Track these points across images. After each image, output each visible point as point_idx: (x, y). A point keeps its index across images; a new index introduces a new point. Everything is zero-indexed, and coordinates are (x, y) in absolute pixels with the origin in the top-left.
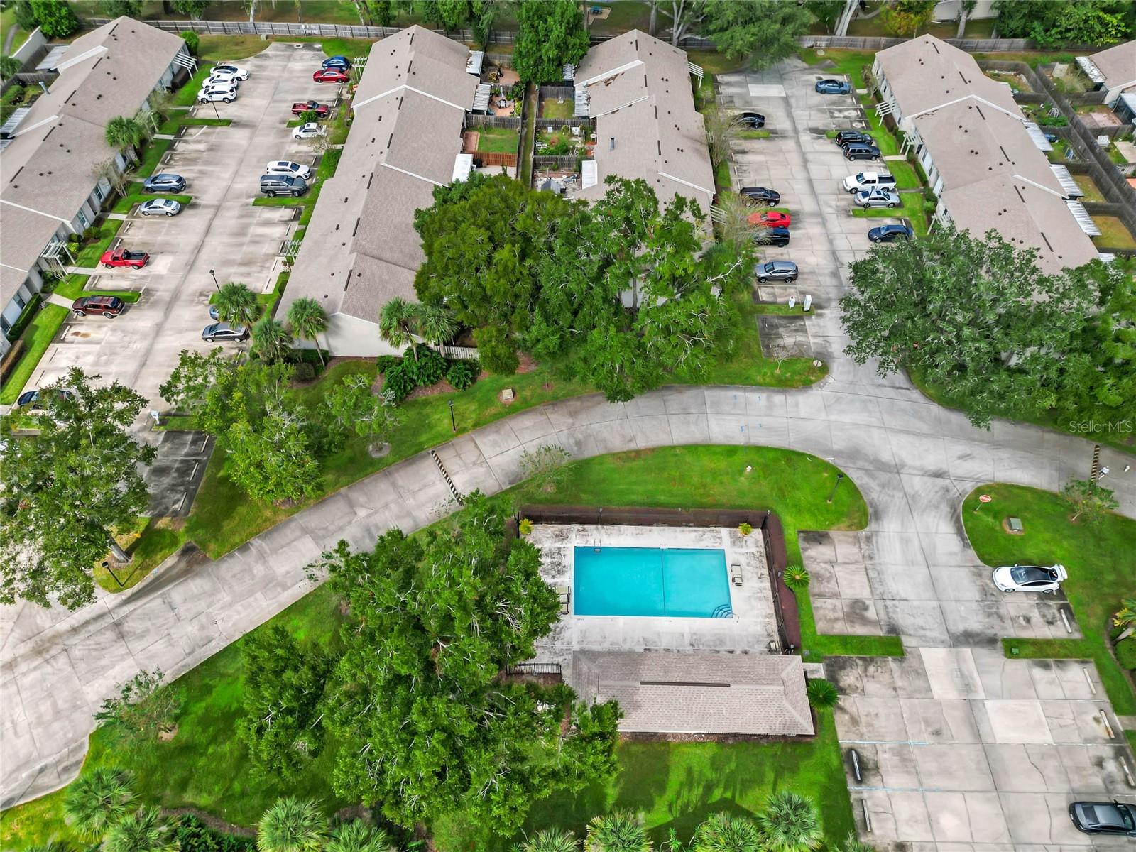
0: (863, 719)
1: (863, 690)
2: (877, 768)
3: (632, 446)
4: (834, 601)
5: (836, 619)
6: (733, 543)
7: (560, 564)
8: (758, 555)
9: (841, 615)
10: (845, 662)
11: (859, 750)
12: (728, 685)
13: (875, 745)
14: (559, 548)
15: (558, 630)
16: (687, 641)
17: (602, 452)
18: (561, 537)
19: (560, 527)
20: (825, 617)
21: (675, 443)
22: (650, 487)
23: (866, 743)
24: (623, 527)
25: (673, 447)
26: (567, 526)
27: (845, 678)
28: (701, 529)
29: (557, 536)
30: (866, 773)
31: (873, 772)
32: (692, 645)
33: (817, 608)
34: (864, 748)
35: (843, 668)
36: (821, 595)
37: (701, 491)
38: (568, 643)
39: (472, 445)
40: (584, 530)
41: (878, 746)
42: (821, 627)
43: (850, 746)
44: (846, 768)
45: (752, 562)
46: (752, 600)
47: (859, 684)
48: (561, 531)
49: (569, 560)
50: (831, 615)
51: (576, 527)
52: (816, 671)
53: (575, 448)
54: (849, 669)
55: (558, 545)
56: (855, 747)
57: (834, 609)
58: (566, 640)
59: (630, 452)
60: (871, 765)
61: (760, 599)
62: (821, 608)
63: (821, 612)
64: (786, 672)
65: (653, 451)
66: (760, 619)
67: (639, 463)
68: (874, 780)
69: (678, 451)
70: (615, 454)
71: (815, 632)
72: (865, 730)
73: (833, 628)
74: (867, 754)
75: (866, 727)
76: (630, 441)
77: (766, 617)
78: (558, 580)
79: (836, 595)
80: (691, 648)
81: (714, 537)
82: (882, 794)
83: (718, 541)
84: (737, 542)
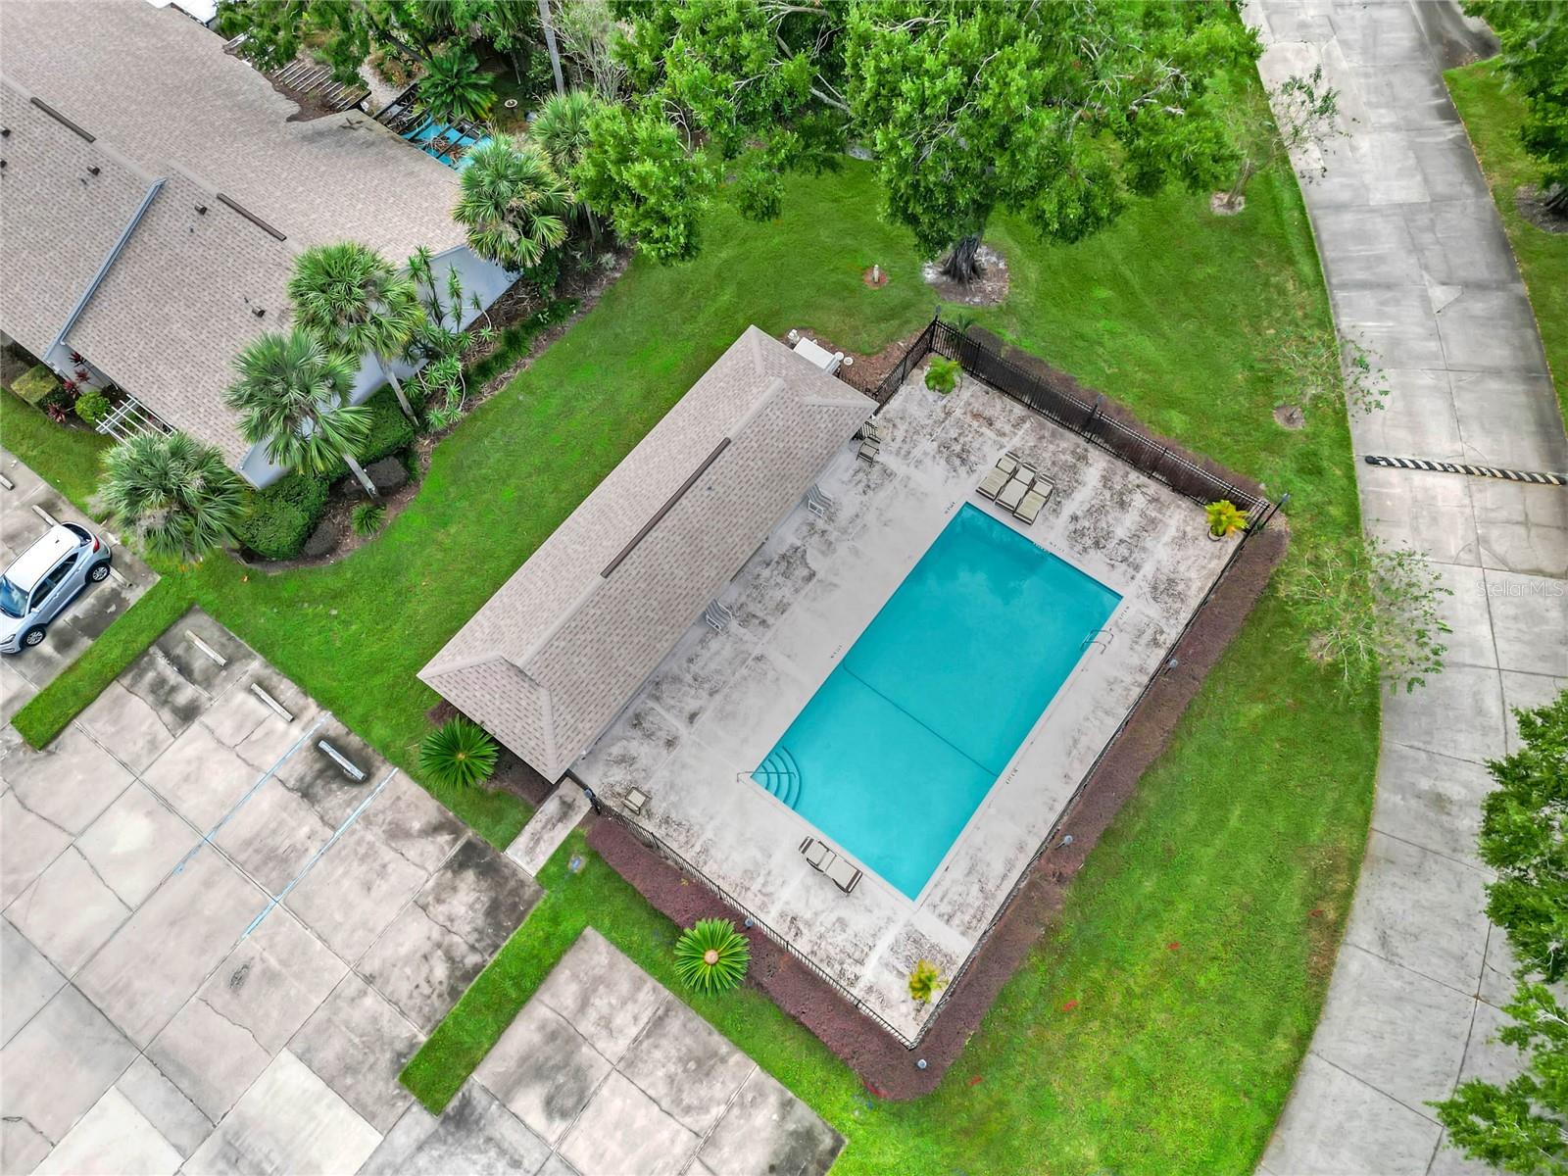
0: (387, 854)
1: (424, 908)
2: (306, 793)
3: (1361, 932)
4: (620, 1046)
5: (584, 1004)
6: (916, 939)
7: (1097, 544)
8: (851, 969)
9: (586, 1027)
10: (498, 926)
11: (355, 791)
12: (607, 574)
13: (334, 828)
14: (1137, 568)
15: (957, 462)
17: (1377, 843)
18: (1165, 589)
19: (1194, 602)
20: (610, 986)
21: (1310, 1059)
22: (1198, 880)
23: (352, 815)
24: (1113, 725)
25: (1303, 1041)
26: (1185, 616)
27: (474, 896)
28: (1001, 897)
29: (1171, 582)
30: (318, 766)
31: (308, 779)
33: (637, 986)
34: (349, 803)
35: (493, 910)
36: (658, 1023)
37: (1115, 999)
38: (919, 462)
39: (1549, 564)
40: (1155, 642)
41: (329, 832)
42: (597, 952)
43: (375, 782)
44: (355, 740)
45: (840, 939)
46: (759, 856)
47: (441, 911)
48: (1181, 597)
49: (1094, 565)
50: (601, 1003)
51: (1172, 634)
52: (530, 851)
53: (1425, 784)
54: (480, 922)
55: (1148, 569)
56: (365, 790)
57: (606, 1023)
58: (928, 461)
59: (1344, 912)
60: (318, 789)
61: (750, 874)
62: (632, 998)
63: (624, 987)
64: (546, 710)
65: (1321, 978)
66: (709, 834)
67: (1290, 905)
68: (300, 767)
69: (1281, 1044)
70: (1353, 867)
71: (597, 928)
72: (369, 837)
73: (575, 977)
74: (337, 798)
75: (371, 845)
76: (1384, 940)
77: (705, 851)
78: (1062, 522)
79: (628, 1065)
81: (961, 907)
82: (270, 760)
83: (945, 908)
84: (913, 950)
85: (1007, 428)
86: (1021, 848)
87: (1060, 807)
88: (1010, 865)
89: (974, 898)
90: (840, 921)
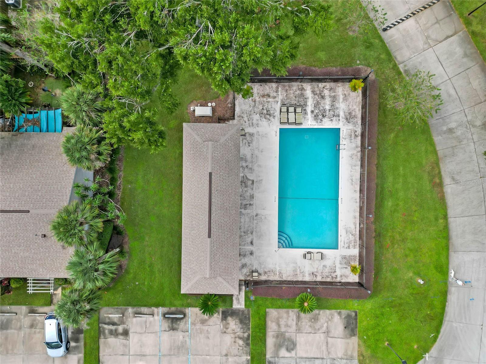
0: (206, 328)
1: (225, 332)
2: (173, 329)
3: (447, 180)
4: (294, 327)
5: (279, 326)
6: (344, 257)
7: (323, 116)
8: (334, 275)
9: (283, 329)
10: (245, 324)
11: (184, 320)
12: (209, 236)
13: (188, 331)
14: (338, 116)
15: (268, 116)
16: (259, 212)
17: (440, 153)
18: (349, 118)
19: (359, 116)
20: (282, 318)
21: (451, 220)
22: (401, 194)
23: (189, 326)
24: (358, 168)
25: (445, 217)
26: (360, 122)
27: (234, 322)
28: (358, 233)
29: (350, 113)
30: (170, 321)
31: (170, 326)
32: (257, 215)
33: (288, 313)
34: (186, 323)
35: (241, 322)
36: (298, 318)
37: (398, 237)
38: (257, 125)
39: (450, 33)
40: (356, 136)
41: (187, 333)
42: (273, 313)
43: (187, 315)
44: (173, 309)
45: (327, 270)
46: (294, 265)
47: (229, 330)
48: (355, 117)
49: (327, 124)
50: (282, 322)
51: (359, 131)
52: (239, 303)
53: (445, 128)
54: (240, 326)
55: (342, 114)
56: (187, 318)
57: (287, 326)
58: (260, 122)
59: (441, 178)
60: (175, 326)
61: (295, 271)
62: (289, 316)
63: (285, 315)
64: (223, 281)
65: (442, 199)
66: (278, 269)
67: (427, 185)
68: (166, 325)
69: (441, 221)
70: (437, 164)
71: (268, 308)
72: (198, 327)
73: (272, 321)
74: (182, 324)
75: (200, 329)
76: (453, 179)
77: (280, 273)
78: (309, 116)
79: (299, 330)
80: (255, 214)
81: (350, 242)
82: (157, 328)
83: (346, 245)
84: (345, 261)
85: (275, 94)
86: (355, 218)
87: (358, 200)
88: (355, 224)
89: (352, 238)
90: (324, 266)
